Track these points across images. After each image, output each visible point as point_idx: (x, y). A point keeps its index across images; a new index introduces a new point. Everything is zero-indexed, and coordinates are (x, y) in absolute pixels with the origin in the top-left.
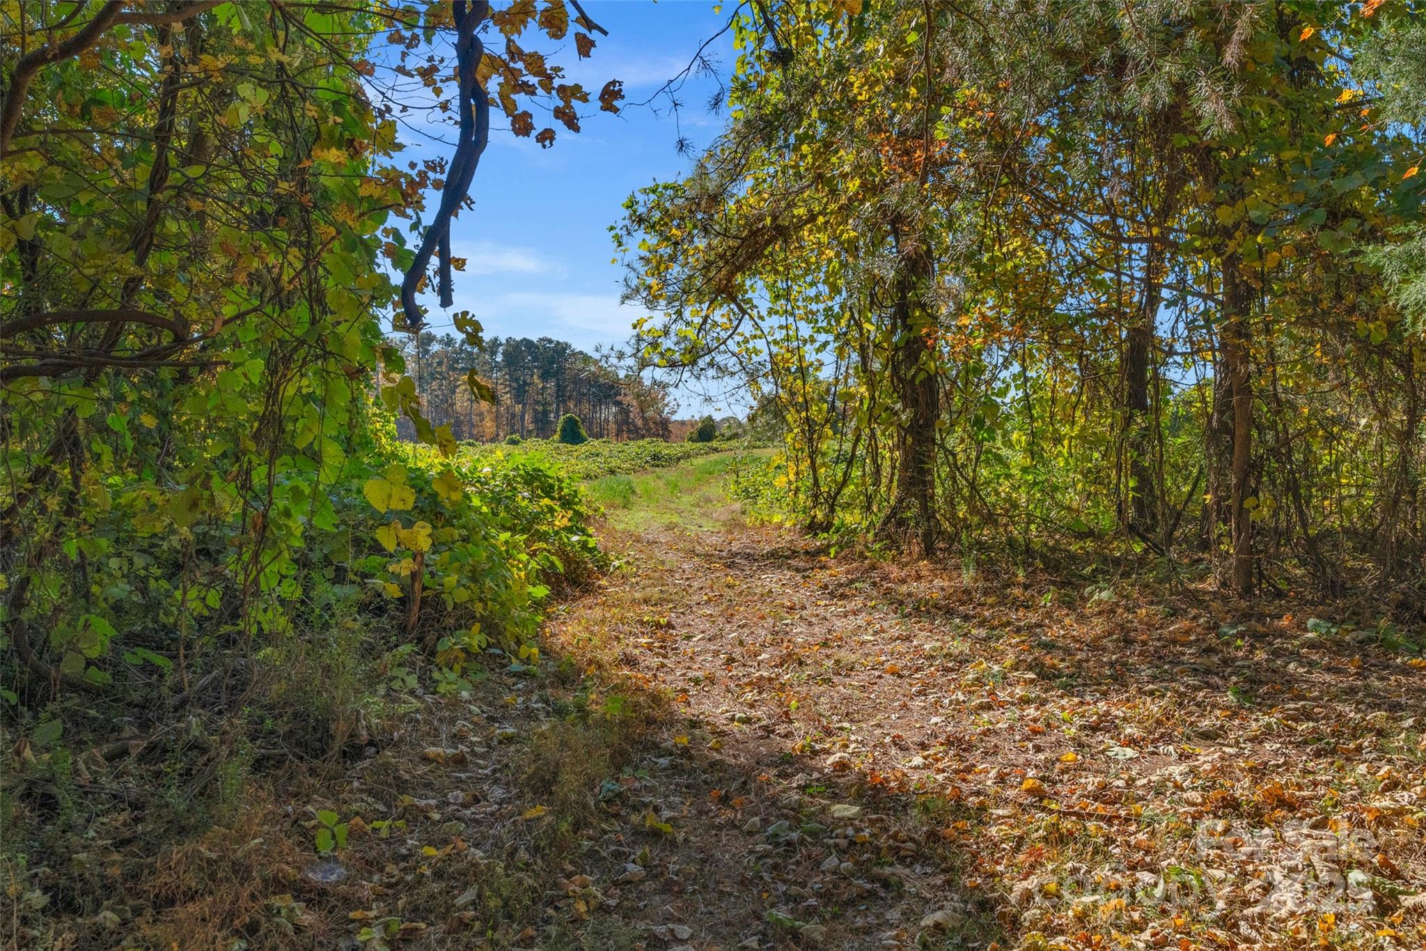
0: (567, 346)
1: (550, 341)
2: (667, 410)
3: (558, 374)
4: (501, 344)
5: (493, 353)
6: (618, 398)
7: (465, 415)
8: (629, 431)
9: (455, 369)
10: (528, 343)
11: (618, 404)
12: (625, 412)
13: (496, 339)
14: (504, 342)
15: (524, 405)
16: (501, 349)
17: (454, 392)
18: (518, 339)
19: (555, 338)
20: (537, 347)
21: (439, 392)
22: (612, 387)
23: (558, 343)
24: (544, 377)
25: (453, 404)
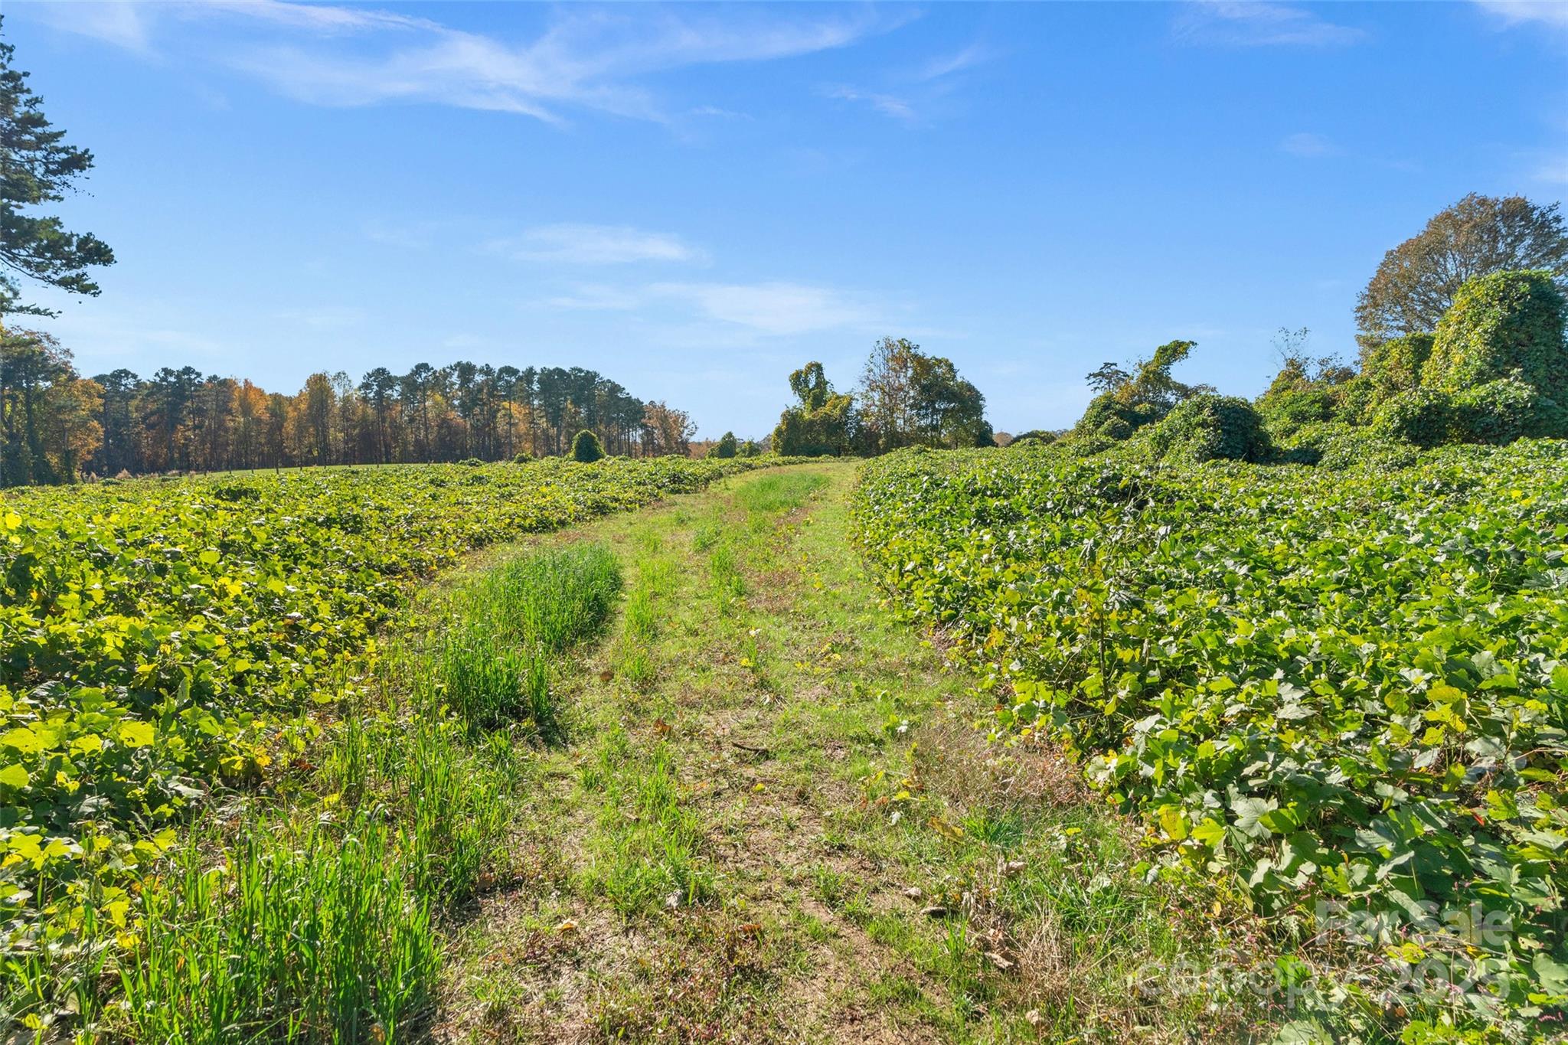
0: (596, 375)
1: (580, 371)
2: (686, 431)
3: (589, 399)
4: (535, 373)
5: (530, 382)
6: (643, 421)
7: (507, 437)
8: (653, 450)
9: (493, 396)
10: (560, 372)
11: (643, 426)
12: (649, 433)
13: (531, 369)
14: (539, 371)
15: (559, 427)
16: (536, 378)
17: (495, 417)
18: (552, 368)
19: (585, 368)
20: (569, 376)
21: (480, 417)
22: (638, 412)
23: (588, 372)
24: (576, 403)
25: (495, 428)
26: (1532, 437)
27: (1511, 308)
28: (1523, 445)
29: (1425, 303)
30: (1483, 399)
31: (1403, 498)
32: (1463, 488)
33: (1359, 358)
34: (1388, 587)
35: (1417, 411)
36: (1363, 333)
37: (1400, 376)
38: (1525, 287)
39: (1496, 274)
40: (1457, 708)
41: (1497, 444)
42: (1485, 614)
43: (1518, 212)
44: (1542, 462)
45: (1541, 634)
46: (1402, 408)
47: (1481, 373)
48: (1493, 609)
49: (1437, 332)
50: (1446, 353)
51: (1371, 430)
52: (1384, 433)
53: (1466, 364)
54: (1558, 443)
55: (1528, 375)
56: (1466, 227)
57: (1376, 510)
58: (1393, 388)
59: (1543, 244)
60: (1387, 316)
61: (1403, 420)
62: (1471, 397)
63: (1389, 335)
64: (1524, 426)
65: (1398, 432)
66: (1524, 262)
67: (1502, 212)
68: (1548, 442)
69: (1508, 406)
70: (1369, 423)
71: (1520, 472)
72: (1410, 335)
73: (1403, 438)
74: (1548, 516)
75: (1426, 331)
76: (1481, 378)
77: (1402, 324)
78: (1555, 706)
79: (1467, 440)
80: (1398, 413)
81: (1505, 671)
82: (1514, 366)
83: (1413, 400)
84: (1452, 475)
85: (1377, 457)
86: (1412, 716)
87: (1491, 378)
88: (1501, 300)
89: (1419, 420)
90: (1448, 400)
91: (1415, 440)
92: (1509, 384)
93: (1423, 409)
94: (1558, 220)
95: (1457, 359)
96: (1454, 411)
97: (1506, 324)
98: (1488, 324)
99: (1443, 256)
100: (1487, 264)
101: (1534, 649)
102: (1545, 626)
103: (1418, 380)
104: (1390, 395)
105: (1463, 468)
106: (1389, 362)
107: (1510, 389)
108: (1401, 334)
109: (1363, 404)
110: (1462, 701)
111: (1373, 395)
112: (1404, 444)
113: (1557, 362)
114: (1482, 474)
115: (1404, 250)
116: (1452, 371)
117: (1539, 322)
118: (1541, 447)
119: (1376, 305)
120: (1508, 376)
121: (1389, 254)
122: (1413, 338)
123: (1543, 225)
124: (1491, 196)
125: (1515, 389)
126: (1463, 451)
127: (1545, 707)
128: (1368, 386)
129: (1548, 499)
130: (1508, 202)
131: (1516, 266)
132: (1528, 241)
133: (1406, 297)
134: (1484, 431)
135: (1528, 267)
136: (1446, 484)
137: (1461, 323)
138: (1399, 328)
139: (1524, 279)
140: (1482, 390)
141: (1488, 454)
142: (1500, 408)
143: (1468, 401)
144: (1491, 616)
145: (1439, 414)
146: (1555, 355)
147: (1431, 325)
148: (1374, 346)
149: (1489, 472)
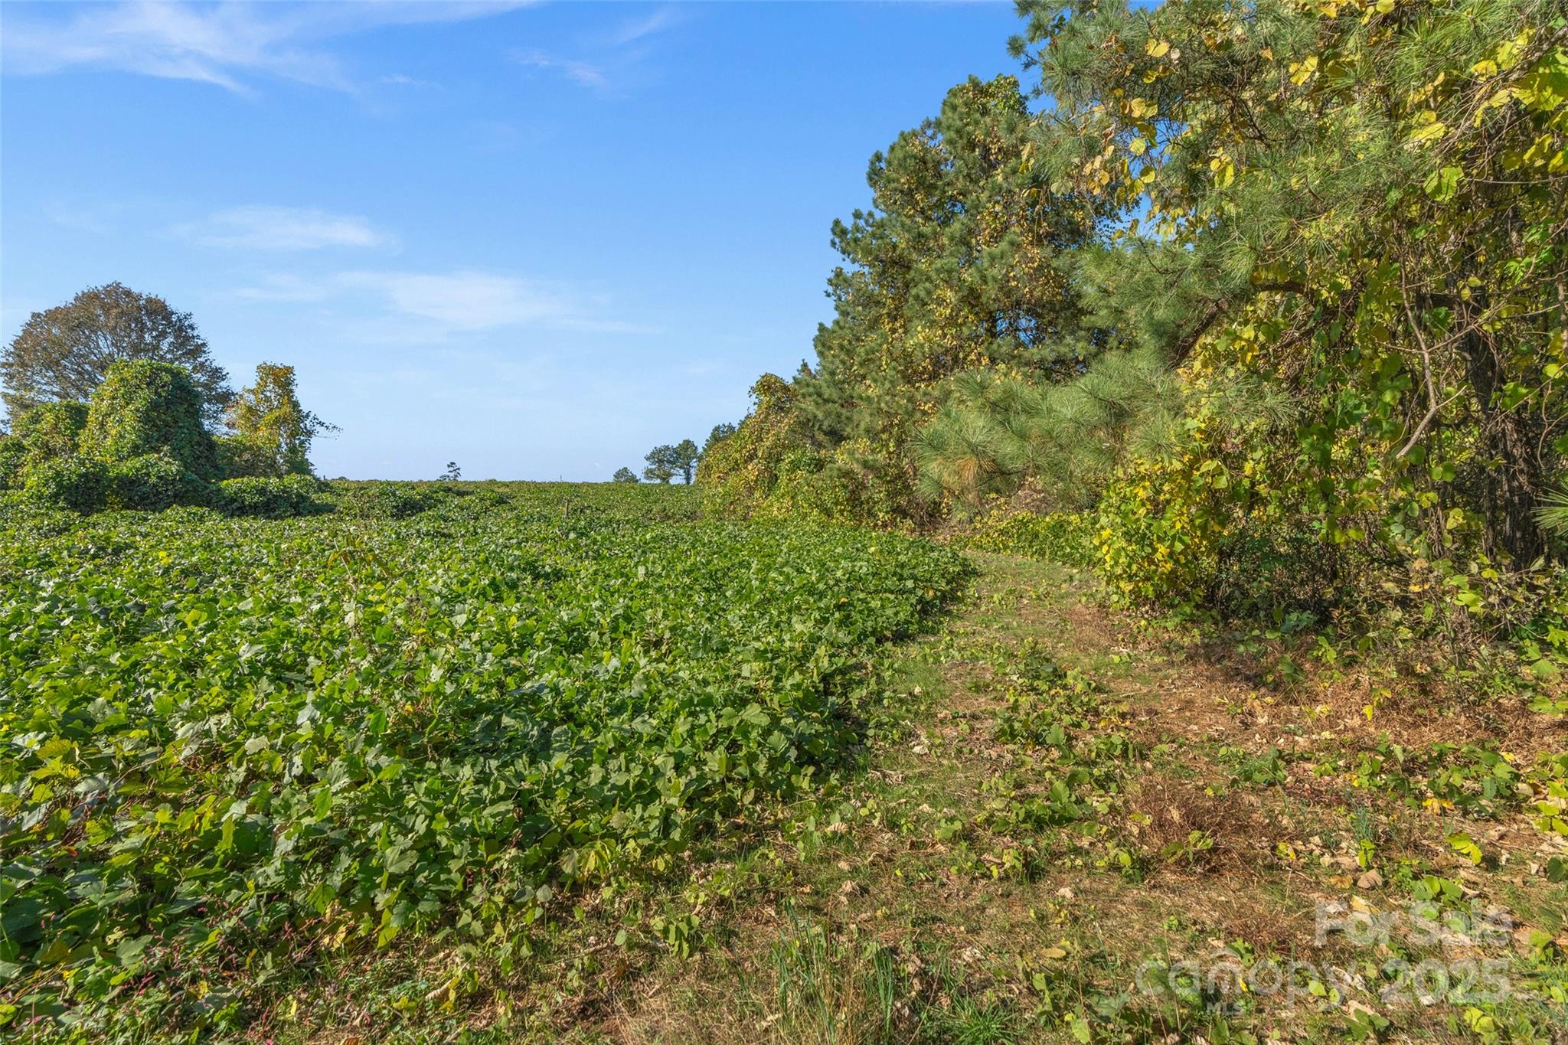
26: (182, 506)
27: (156, 393)
28: (175, 512)
29: (79, 373)
30: (138, 470)
31: (51, 565)
32: (117, 551)
33: (7, 417)
34: (12, 658)
35: (74, 478)
36: (11, 392)
37: (58, 442)
38: (166, 378)
39: (143, 360)
40: (68, 758)
41: (154, 511)
42: (109, 665)
43: (157, 310)
44: (190, 527)
45: (153, 672)
46: (58, 474)
47: (136, 447)
48: (115, 659)
49: (91, 403)
50: (102, 425)
51: (23, 494)
52: (40, 498)
53: (122, 437)
54: (201, 510)
55: (176, 452)
56: (114, 311)
57: (18, 578)
58: (49, 452)
59: (182, 344)
60: (37, 378)
61: (60, 485)
62: (129, 467)
63: (42, 398)
64: (175, 496)
65: (55, 497)
66: (169, 356)
67: (145, 307)
68: (194, 509)
69: (160, 478)
70: (22, 486)
71: (172, 535)
72: (65, 402)
73: (61, 504)
74: (182, 571)
75: (82, 400)
76: (136, 451)
77: (56, 389)
78: (154, 730)
79: (127, 507)
80: (54, 479)
81: (117, 711)
82: (164, 443)
83: (69, 466)
84: (108, 539)
85: (31, 523)
86: (21, 779)
87: (145, 452)
88: (148, 384)
89: (77, 487)
90: (104, 469)
91: (74, 506)
92: (160, 459)
93: (80, 476)
94: (192, 327)
95: (114, 432)
96: (112, 481)
97: (154, 406)
98: (139, 404)
99: (95, 332)
100: (136, 350)
101: (148, 686)
102: (157, 665)
103: (76, 447)
104: (46, 459)
105: (120, 534)
106: (44, 426)
107: (161, 463)
108: (56, 399)
109: (16, 466)
110: (73, 750)
111: (27, 457)
112: (62, 509)
113: (199, 444)
114: (138, 538)
115: (53, 316)
116: (109, 441)
117: (181, 409)
118: (189, 514)
119: (23, 365)
120: (158, 451)
121: (35, 316)
122: (67, 406)
123: (180, 329)
124: (135, 290)
125: (165, 464)
126: (122, 517)
127: (146, 732)
128: (20, 448)
129: (182, 557)
130: (149, 300)
131: (162, 358)
132: (170, 339)
133: (58, 363)
134: (142, 499)
135: (172, 362)
136: (102, 549)
137: (114, 398)
138: (53, 393)
139: (168, 371)
140: (136, 462)
141: (146, 519)
142: (153, 480)
143: (125, 470)
144: (114, 665)
145: (98, 481)
146: (196, 438)
147: (86, 396)
148: (26, 407)
149: (145, 536)
